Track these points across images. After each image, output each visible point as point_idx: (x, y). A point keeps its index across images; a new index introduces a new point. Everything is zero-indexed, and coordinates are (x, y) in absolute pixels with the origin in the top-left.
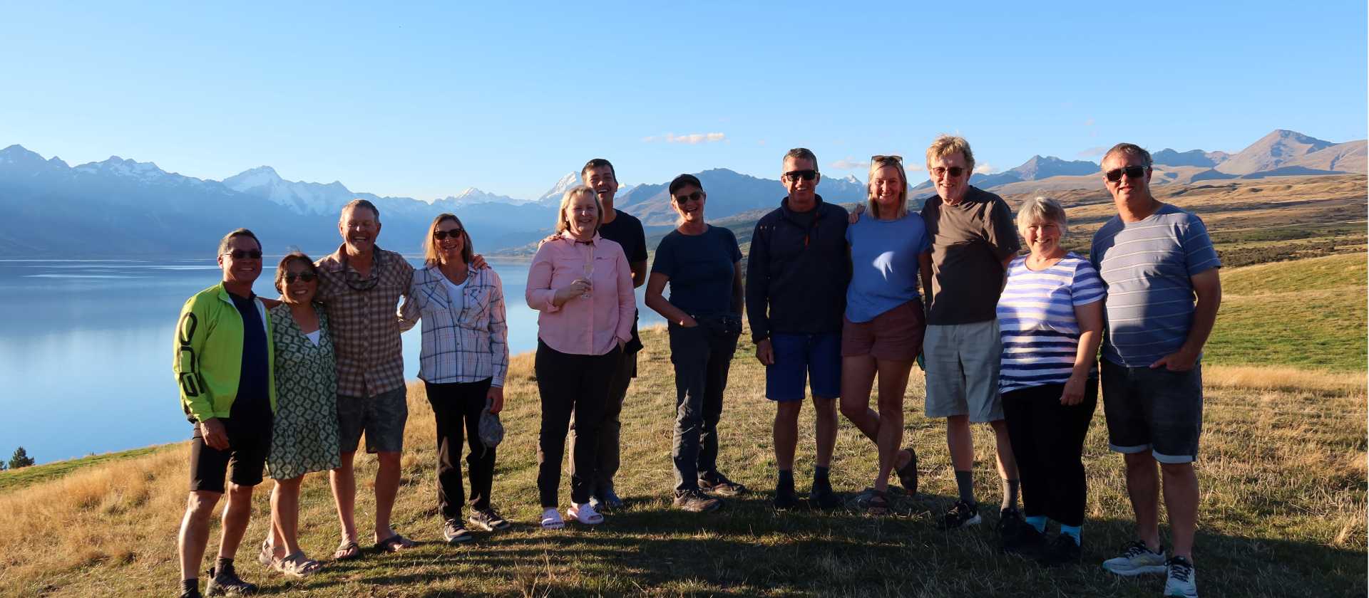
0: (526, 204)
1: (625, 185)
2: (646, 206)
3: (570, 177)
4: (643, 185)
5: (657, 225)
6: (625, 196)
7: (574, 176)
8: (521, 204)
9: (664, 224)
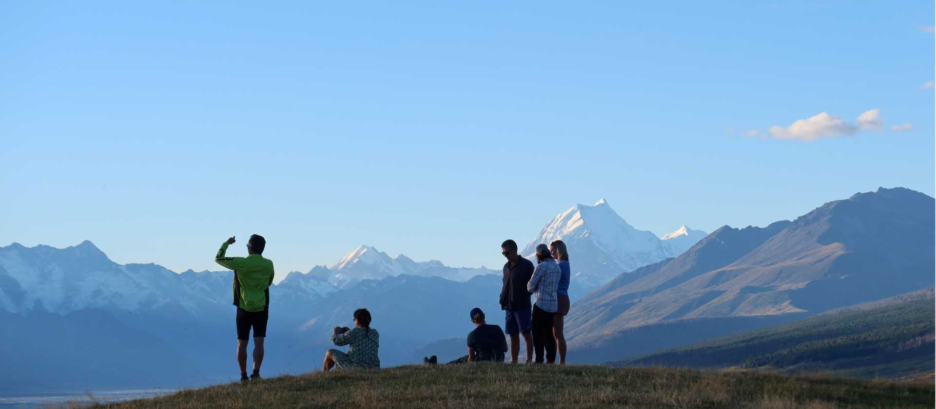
0: (479, 276)
1: (688, 230)
2: (734, 274)
3: (569, 217)
4: (726, 228)
5: (757, 313)
6: (688, 254)
7: (578, 215)
8: (467, 278)
9: (772, 311)
